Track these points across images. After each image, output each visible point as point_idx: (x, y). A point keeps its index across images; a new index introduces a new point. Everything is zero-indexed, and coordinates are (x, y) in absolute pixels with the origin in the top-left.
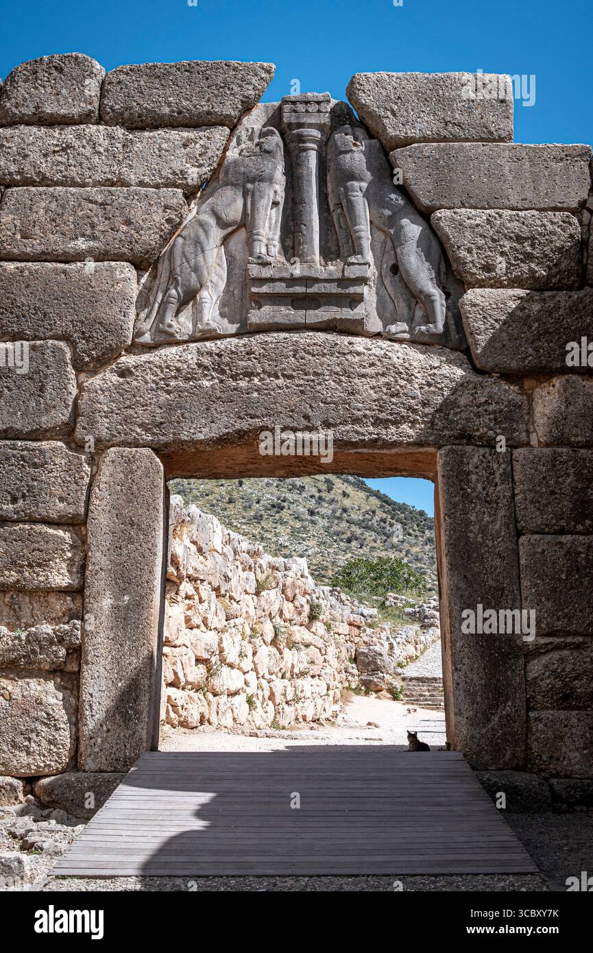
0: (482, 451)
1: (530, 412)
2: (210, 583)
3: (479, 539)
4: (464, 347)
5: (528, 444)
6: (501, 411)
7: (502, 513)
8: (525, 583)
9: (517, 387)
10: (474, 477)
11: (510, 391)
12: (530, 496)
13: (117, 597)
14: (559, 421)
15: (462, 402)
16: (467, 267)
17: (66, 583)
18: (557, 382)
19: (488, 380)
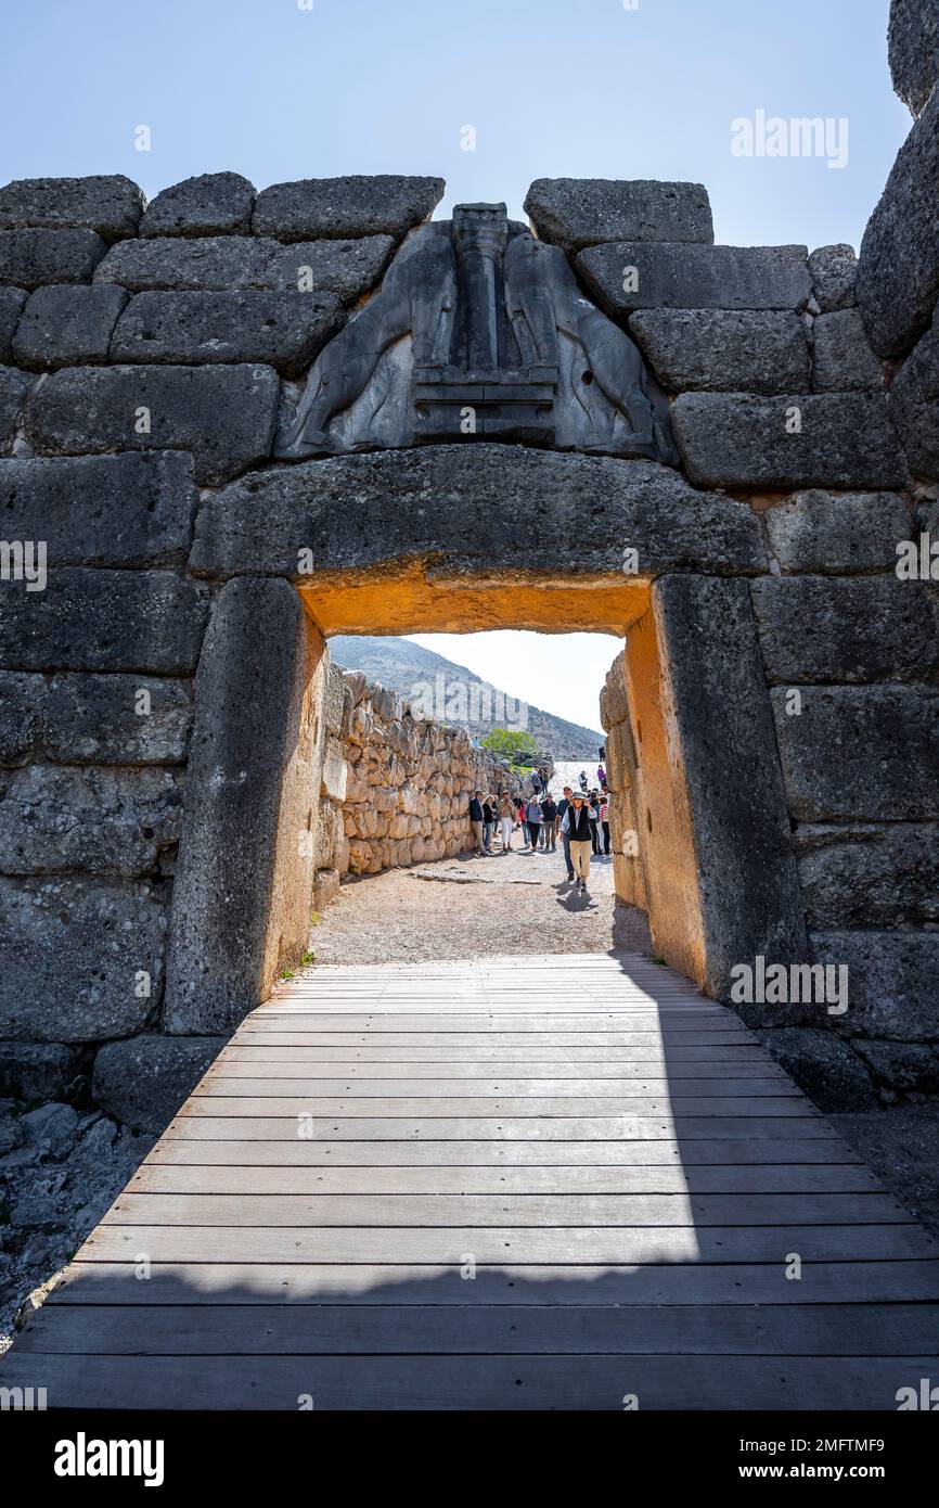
0: (712, 581)
1: (767, 535)
3: (720, 692)
5: (769, 572)
6: (732, 532)
7: (745, 658)
8: (787, 750)
9: (747, 505)
10: (705, 613)
11: (742, 509)
12: (779, 636)
13: (231, 772)
14: (804, 543)
15: (683, 520)
16: (677, 369)
17: (162, 755)
18: (800, 498)
19: (712, 497)
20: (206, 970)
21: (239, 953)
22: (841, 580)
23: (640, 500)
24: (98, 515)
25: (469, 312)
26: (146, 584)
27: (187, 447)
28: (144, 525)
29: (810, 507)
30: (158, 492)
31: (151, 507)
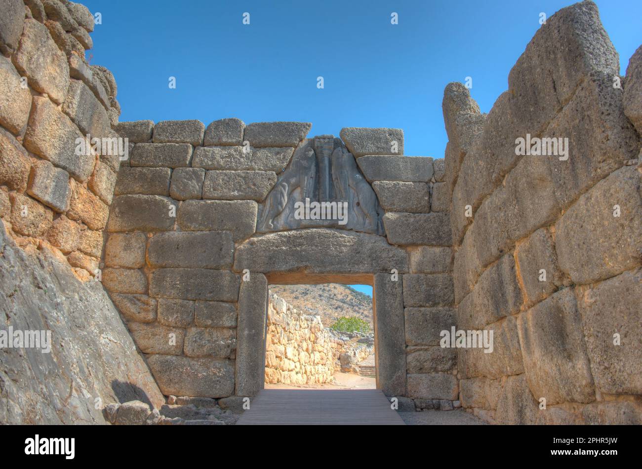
1: (409, 260)
2: (281, 326)
3: (389, 309)
4: (385, 235)
5: (409, 273)
6: (398, 260)
8: (406, 326)
9: (404, 251)
10: (388, 285)
11: (401, 252)
12: (409, 293)
13: (250, 330)
14: (420, 264)
15: (383, 256)
16: (386, 204)
17: (230, 325)
18: (420, 249)
19: (393, 248)
20: (247, 381)
21: (255, 377)
22: (429, 275)
23: (370, 249)
24: (205, 252)
25: (319, 177)
26: (221, 274)
27: (230, 230)
28: (219, 255)
29: (423, 252)
30: (223, 245)
31: (221, 250)
